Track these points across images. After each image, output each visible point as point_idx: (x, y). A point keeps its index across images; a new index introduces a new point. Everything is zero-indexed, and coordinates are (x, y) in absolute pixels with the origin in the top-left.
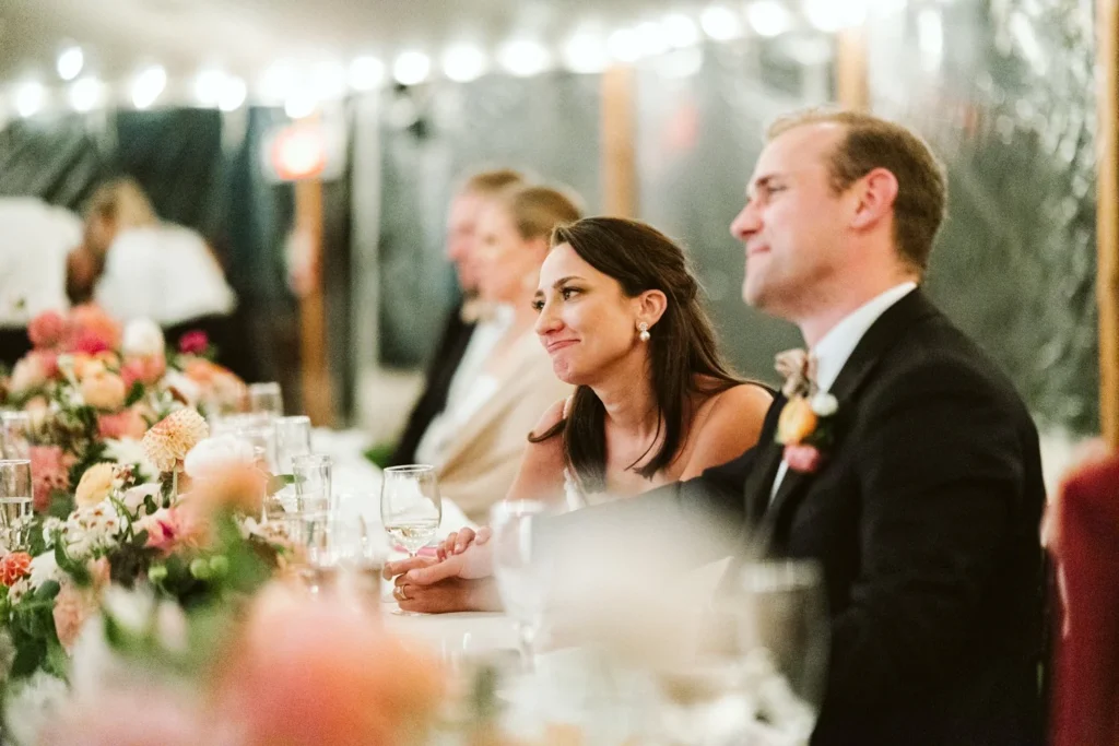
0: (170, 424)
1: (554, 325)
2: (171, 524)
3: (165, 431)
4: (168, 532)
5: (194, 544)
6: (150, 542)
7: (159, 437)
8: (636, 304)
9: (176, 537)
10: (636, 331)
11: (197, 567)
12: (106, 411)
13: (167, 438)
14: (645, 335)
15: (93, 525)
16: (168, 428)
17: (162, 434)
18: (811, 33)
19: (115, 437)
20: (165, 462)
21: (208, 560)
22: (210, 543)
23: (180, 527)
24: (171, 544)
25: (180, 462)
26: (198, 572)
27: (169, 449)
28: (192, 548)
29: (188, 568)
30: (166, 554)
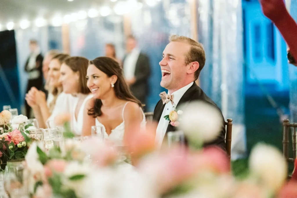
1: (92, 85)
3: (2, 115)
4: (10, 137)
5: (16, 139)
6: (5, 140)
8: (111, 79)
9: (12, 138)
10: (111, 85)
13: (2, 117)
14: (113, 86)
18: (116, 15)
20: (2, 122)
21: (21, 143)
22: (20, 139)
23: (13, 136)
24: (11, 140)
25: (5, 122)
26: (19, 146)
27: (3, 119)
28: (16, 141)
29: (16, 146)
30: (10, 142)
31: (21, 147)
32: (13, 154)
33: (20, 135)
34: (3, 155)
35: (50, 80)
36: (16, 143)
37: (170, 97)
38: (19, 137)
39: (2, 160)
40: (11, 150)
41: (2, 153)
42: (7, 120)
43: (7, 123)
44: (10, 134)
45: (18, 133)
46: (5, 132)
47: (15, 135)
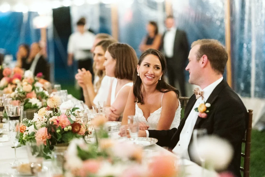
0: (53, 98)
2: (58, 120)
3: (52, 100)
4: (58, 122)
5: (63, 123)
6: (54, 124)
7: (51, 101)
9: (60, 122)
11: (65, 129)
12: (28, 93)
15: (42, 120)
16: (52, 99)
17: (51, 100)
19: (31, 98)
20: (52, 106)
21: (67, 127)
22: (67, 123)
23: (60, 120)
24: (59, 124)
25: (55, 106)
26: (66, 130)
27: (53, 103)
28: (63, 125)
29: (63, 129)
30: (58, 126)
31: (67, 130)
32: (60, 137)
33: (67, 119)
34: (52, 137)
35: (95, 65)
36: (63, 127)
37: (201, 93)
38: (66, 122)
39: (51, 142)
40: (59, 134)
41: (51, 136)
42: (56, 104)
43: (57, 106)
44: (58, 118)
45: (66, 118)
46: (54, 115)
47: (63, 120)
